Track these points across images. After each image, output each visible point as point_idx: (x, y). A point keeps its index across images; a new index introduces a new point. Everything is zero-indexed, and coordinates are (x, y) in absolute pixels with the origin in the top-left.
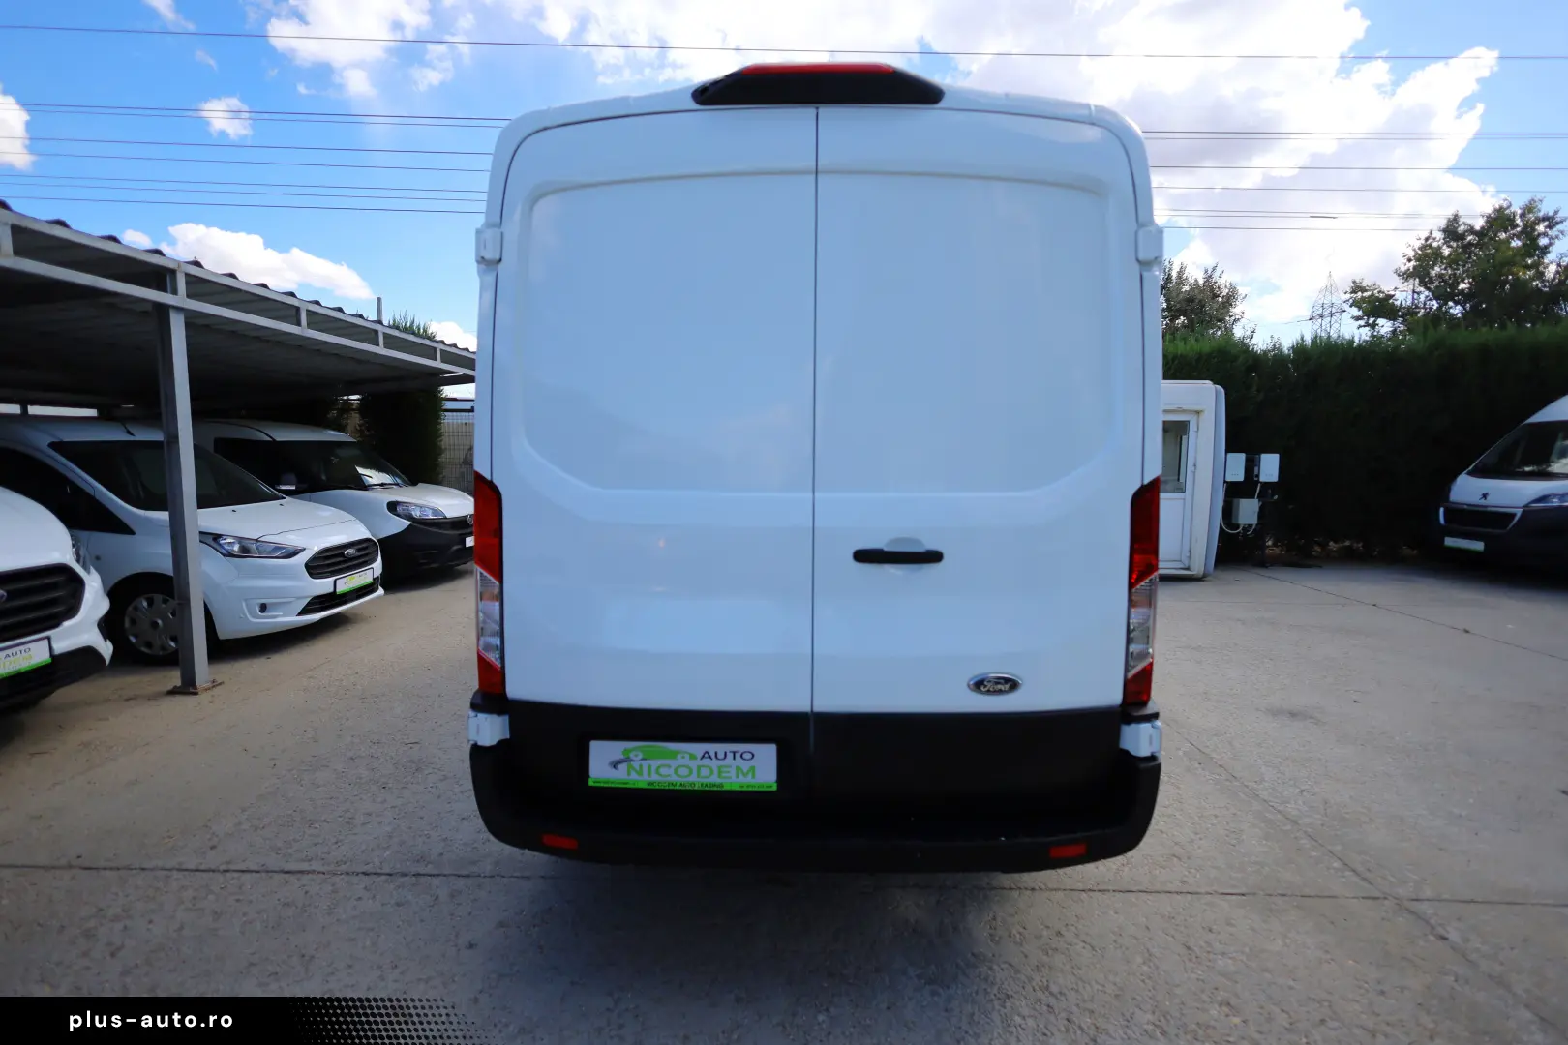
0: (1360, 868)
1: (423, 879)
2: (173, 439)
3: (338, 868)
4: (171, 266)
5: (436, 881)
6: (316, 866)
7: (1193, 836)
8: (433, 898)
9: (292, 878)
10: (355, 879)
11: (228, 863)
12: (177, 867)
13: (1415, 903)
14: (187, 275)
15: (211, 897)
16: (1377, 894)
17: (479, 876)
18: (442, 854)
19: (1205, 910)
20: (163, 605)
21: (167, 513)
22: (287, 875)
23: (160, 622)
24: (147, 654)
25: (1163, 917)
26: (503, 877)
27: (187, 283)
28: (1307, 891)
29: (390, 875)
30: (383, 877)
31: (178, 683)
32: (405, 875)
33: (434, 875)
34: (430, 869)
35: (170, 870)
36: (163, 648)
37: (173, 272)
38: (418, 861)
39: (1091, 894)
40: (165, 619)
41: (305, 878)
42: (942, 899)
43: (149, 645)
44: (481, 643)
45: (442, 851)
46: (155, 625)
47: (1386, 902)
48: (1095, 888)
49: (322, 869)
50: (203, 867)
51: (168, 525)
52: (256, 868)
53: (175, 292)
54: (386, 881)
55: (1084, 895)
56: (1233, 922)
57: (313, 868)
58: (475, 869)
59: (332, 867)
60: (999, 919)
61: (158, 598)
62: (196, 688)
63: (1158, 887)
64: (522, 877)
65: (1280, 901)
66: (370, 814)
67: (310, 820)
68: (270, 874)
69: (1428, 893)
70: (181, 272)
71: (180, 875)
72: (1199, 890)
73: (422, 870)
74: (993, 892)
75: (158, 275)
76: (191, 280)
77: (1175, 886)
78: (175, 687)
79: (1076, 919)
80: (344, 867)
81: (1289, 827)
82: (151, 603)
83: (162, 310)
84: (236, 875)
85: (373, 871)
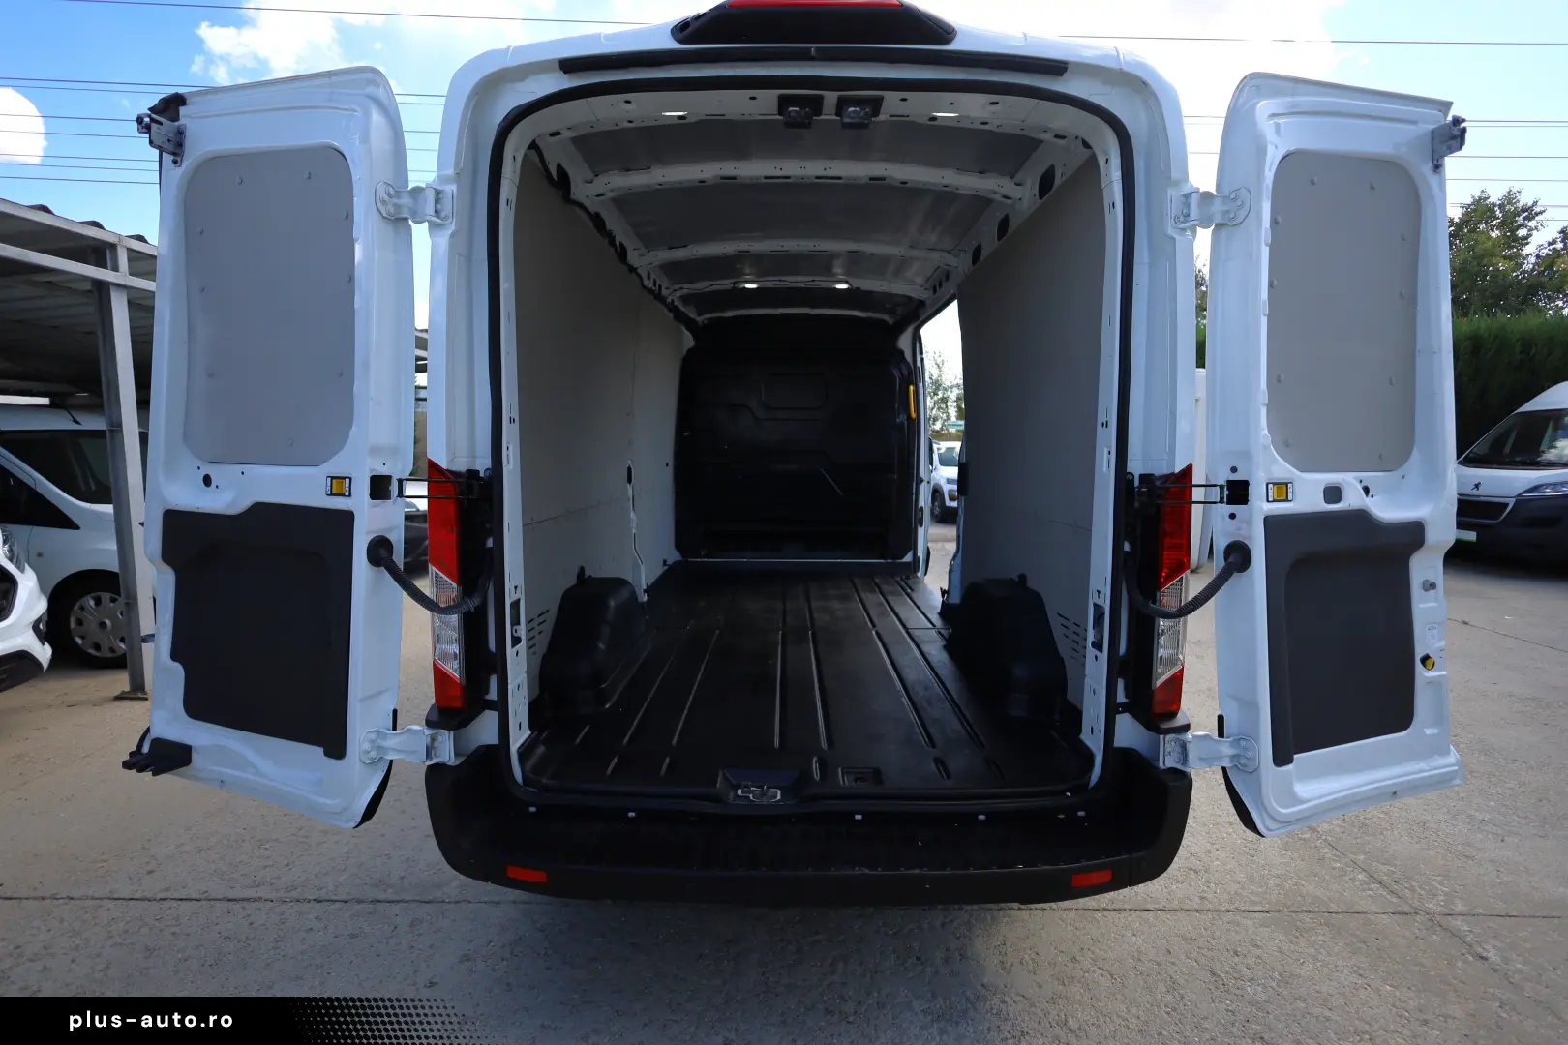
0: (1386, 880)
1: (380, 906)
2: (116, 427)
3: (289, 895)
4: (112, 239)
5: (396, 908)
6: (262, 892)
7: (1209, 846)
8: (392, 928)
9: (237, 906)
10: (305, 907)
11: (168, 890)
12: (109, 895)
13: (1450, 918)
14: (130, 250)
15: (145, 930)
16: (1407, 909)
17: (443, 901)
18: (402, 878)
19: (1229, 930)
20: (112, 604)
21: (111, 506)
22: (231, 903)
23: (108, 622)
24: (95, 657)
25: (1184, 938)
26: (470, 902)
27: (129, 260)
28: (1333, 907)
29: (346, 902)
30: (337, 905)
31: (127, 688)
32: (360, 901)
33: (393, 902)
34: (389, 895)
35: (101, 899)
36: (112, 650)
37: (113, 247)
38: (376, 886)
39: (1106, 913)
40: (113, 618)
41: (251, 907)
42: (947, 920)
43: (97, 647)
44: (437, 652)
45: (402, 874)
46: (103, 625)
47: (1418, 918)
48: (1109, 907)
49: (270, 896)
50: (137, 896)
51: (113, 518)
52: (197, 896)
53: (116, 269)
54: (340, 909)
55: (1098, 915)
56: (1259, 943)
57: (259, 895)
58: (438, 894)
59: (281, 894)
60: (1009, 944)
61: (106, 596)
62: (145, 693)
63: (1175, 904)
64: (490, 902)
65: (1306, 918)
66: (326, 833)
67: (260, 840)
68: (212, 902)
69: (1460, 907)
70: (123, 246)
71: (111, 904)
72: (1221, 908)
73: (382, 896)
74: (1001, 913)
75: (98, 251)
76: (135, 256)
77: (1195, 904)
78: (123, 692)
79: (1091, 942)
80: (294, 894)
81: (1307, 836)
82: (98, 601)
83: (101, 288)
84: (174, 904)
85: (327, 898)
